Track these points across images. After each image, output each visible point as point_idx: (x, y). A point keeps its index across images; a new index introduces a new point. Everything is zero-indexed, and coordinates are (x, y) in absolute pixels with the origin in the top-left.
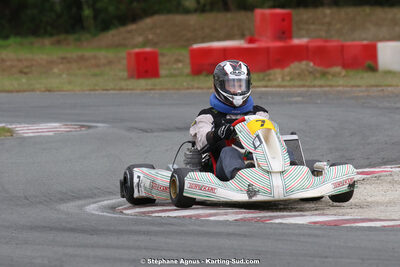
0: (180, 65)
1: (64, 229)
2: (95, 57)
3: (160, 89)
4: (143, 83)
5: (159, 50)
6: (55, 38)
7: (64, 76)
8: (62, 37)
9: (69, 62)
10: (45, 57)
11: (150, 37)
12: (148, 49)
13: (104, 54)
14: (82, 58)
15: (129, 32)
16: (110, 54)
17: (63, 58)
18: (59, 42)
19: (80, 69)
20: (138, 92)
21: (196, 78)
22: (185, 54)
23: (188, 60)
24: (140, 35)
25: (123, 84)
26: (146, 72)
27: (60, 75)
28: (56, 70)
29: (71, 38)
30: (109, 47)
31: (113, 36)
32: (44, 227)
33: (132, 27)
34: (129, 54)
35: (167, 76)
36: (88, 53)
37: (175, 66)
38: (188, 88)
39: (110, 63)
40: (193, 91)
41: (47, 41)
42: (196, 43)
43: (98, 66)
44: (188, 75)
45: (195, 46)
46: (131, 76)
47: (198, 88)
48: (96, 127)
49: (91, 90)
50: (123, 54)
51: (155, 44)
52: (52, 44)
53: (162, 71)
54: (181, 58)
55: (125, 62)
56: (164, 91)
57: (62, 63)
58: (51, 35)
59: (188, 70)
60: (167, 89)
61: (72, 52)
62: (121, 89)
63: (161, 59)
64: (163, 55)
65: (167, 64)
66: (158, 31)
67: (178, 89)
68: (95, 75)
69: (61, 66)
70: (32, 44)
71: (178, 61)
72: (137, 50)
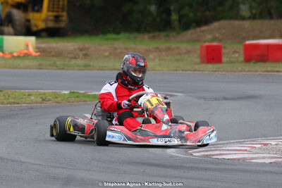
0: (237, 55)
1: (152, 165)
2: (178, 48)
3: (222, 71)
4: (211, 66)
5: (223, 45)
6: (151, 35)
7: (157, 60)
8: (156, 33)
9: (160, 51)
10: (144, 47)
11: (217, 35)
12: (215, 44)
13: (185, 46)
14: (169, 49)
15: (203, 31)
16: (189, 46)
17: (157, 48)
18: (154, 37)
19: (167, 56)
20: (207, 72)
21: (248, 64)
22: (241, 48)
23: (242, 52)
24: (209, 34)
25: (197, 67)
26: (213, 59)
27: (154, 60)
28: (151, 56)
29: (163, 34)
30: (189, 41)
31: (191, 34)
32: (138, 163)
33: (205, 28)
34: (202, 46)
35: (227, 62)
36: (174, 45)
37: (233, 56)
38: (241, 71)
39: (188, 52)
40: (245, 73)
41: (146, 36)
42: (248, 40)
43: (180, 54)
44: (242, 62)
45: (248, 42)
46: (202, 62)
47: (248, 71)
48: (177, 96)
49: (174, 70)
50: (198, 46)
51: (220, 41)
52: (150, 38)
53: (224, 59)
54: (238, 50)
55: (198, 52)
56: (224, 73)
57: (155, 51)
58: (149, 32)
59: (242, 58)
60: (227, 71)
61: (163, 44)
62: (195, 70)
63: (223, 51)
64: (225, 48)
65: (228, 54)
66: (223, 31)
67: (235, 72)
68: (177, 60)
69: (155, 54)
70: (135, 38)
71: (235, 52)
72: (207, 44)
